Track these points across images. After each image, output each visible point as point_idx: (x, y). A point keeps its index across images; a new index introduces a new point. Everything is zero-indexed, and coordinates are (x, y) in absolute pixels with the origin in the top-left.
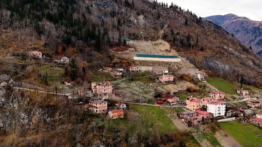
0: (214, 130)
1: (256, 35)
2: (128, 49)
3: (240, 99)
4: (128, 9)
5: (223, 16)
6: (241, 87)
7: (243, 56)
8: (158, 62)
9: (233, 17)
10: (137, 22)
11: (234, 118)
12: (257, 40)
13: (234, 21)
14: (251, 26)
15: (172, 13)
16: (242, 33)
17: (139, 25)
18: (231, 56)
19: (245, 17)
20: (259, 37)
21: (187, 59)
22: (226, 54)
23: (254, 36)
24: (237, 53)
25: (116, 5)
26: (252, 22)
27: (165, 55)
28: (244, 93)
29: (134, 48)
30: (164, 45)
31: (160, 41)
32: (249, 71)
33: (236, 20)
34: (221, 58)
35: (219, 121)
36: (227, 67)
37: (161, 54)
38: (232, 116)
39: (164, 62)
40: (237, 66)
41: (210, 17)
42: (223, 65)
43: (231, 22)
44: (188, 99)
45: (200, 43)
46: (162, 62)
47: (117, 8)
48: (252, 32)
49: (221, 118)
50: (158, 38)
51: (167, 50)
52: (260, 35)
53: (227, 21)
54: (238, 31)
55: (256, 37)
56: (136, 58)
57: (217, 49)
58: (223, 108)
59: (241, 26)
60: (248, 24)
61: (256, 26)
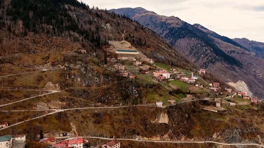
0: (168, 83)
1: (163, 29)
2: (110, 47)
3: (172, 72)
4: (99, 18)
5: (133, 9)
6: (172, 67)
7: (169, 51)
8: (129, 54)
9: (143, 11)
10: (106, 28)
11: (173, 79)
12: (165, 33)
13: (144, 14)
14: (159, 20)
15: (126, 22)
16: (152, 26)
17: (108, 30)
18: (164, 50)
19: (153, 12)
20: (166, 31)
21: (142, 52)
22: (161, 49)
23: (162, 30)
24: (166, 49)
25: (90, 16)
26: (159, 17)
27: (130, 50)
28: (174, 70)
29: (113, 46)
30: (127, 44)
31: (124, 41)
32: (174, 59)
33: (145, 14)
34: (159, 52)
35: (169, 80)
36: (163, 57)
37: (127, 49)
38: (172, 78)
39: (132, 54)
40: (168, 56)
41: (121, 9)
42: (161, 56)
43: (141, 15)
44: (155, 72)
45: (148, 43)
46: (131, 54)
47: (91, 18)
48: (160, 27)
49: (169, 79)
50: (122, 39)
51: (130, 47)
52: (167, 29)
53: (138, 14)
54: (148, 25)
55: (163, 31)
56: (117, 52)
57: (156, 47)
58: (169, 75)
59: (150, 20)
60: (156, 19)
61: (163, 21)
